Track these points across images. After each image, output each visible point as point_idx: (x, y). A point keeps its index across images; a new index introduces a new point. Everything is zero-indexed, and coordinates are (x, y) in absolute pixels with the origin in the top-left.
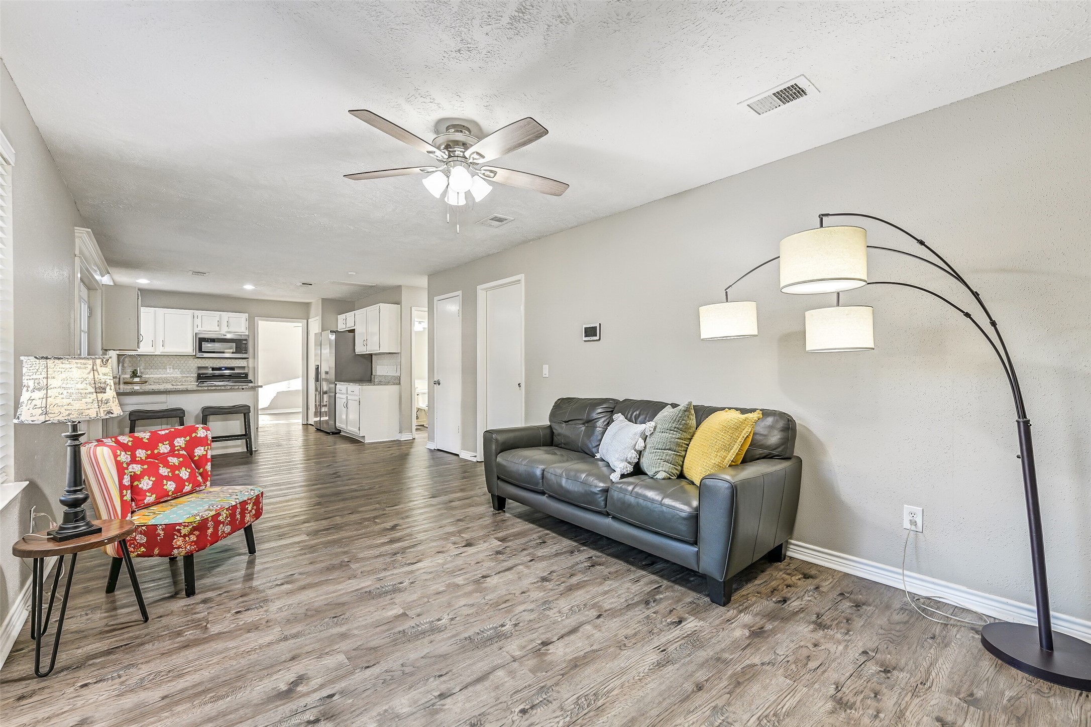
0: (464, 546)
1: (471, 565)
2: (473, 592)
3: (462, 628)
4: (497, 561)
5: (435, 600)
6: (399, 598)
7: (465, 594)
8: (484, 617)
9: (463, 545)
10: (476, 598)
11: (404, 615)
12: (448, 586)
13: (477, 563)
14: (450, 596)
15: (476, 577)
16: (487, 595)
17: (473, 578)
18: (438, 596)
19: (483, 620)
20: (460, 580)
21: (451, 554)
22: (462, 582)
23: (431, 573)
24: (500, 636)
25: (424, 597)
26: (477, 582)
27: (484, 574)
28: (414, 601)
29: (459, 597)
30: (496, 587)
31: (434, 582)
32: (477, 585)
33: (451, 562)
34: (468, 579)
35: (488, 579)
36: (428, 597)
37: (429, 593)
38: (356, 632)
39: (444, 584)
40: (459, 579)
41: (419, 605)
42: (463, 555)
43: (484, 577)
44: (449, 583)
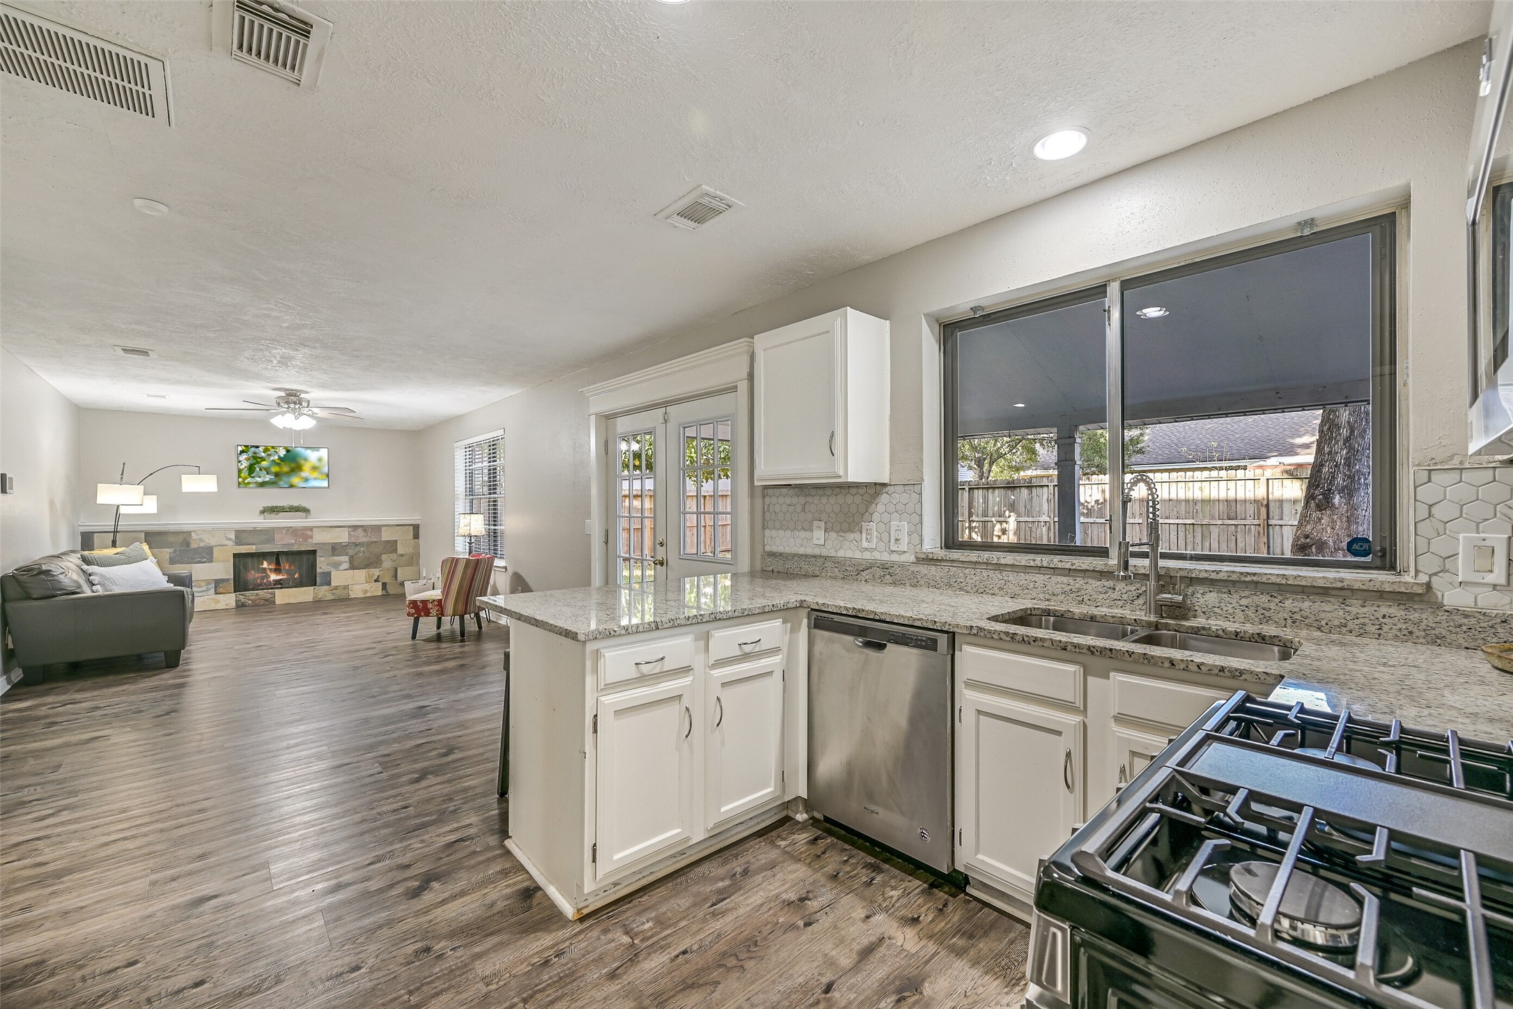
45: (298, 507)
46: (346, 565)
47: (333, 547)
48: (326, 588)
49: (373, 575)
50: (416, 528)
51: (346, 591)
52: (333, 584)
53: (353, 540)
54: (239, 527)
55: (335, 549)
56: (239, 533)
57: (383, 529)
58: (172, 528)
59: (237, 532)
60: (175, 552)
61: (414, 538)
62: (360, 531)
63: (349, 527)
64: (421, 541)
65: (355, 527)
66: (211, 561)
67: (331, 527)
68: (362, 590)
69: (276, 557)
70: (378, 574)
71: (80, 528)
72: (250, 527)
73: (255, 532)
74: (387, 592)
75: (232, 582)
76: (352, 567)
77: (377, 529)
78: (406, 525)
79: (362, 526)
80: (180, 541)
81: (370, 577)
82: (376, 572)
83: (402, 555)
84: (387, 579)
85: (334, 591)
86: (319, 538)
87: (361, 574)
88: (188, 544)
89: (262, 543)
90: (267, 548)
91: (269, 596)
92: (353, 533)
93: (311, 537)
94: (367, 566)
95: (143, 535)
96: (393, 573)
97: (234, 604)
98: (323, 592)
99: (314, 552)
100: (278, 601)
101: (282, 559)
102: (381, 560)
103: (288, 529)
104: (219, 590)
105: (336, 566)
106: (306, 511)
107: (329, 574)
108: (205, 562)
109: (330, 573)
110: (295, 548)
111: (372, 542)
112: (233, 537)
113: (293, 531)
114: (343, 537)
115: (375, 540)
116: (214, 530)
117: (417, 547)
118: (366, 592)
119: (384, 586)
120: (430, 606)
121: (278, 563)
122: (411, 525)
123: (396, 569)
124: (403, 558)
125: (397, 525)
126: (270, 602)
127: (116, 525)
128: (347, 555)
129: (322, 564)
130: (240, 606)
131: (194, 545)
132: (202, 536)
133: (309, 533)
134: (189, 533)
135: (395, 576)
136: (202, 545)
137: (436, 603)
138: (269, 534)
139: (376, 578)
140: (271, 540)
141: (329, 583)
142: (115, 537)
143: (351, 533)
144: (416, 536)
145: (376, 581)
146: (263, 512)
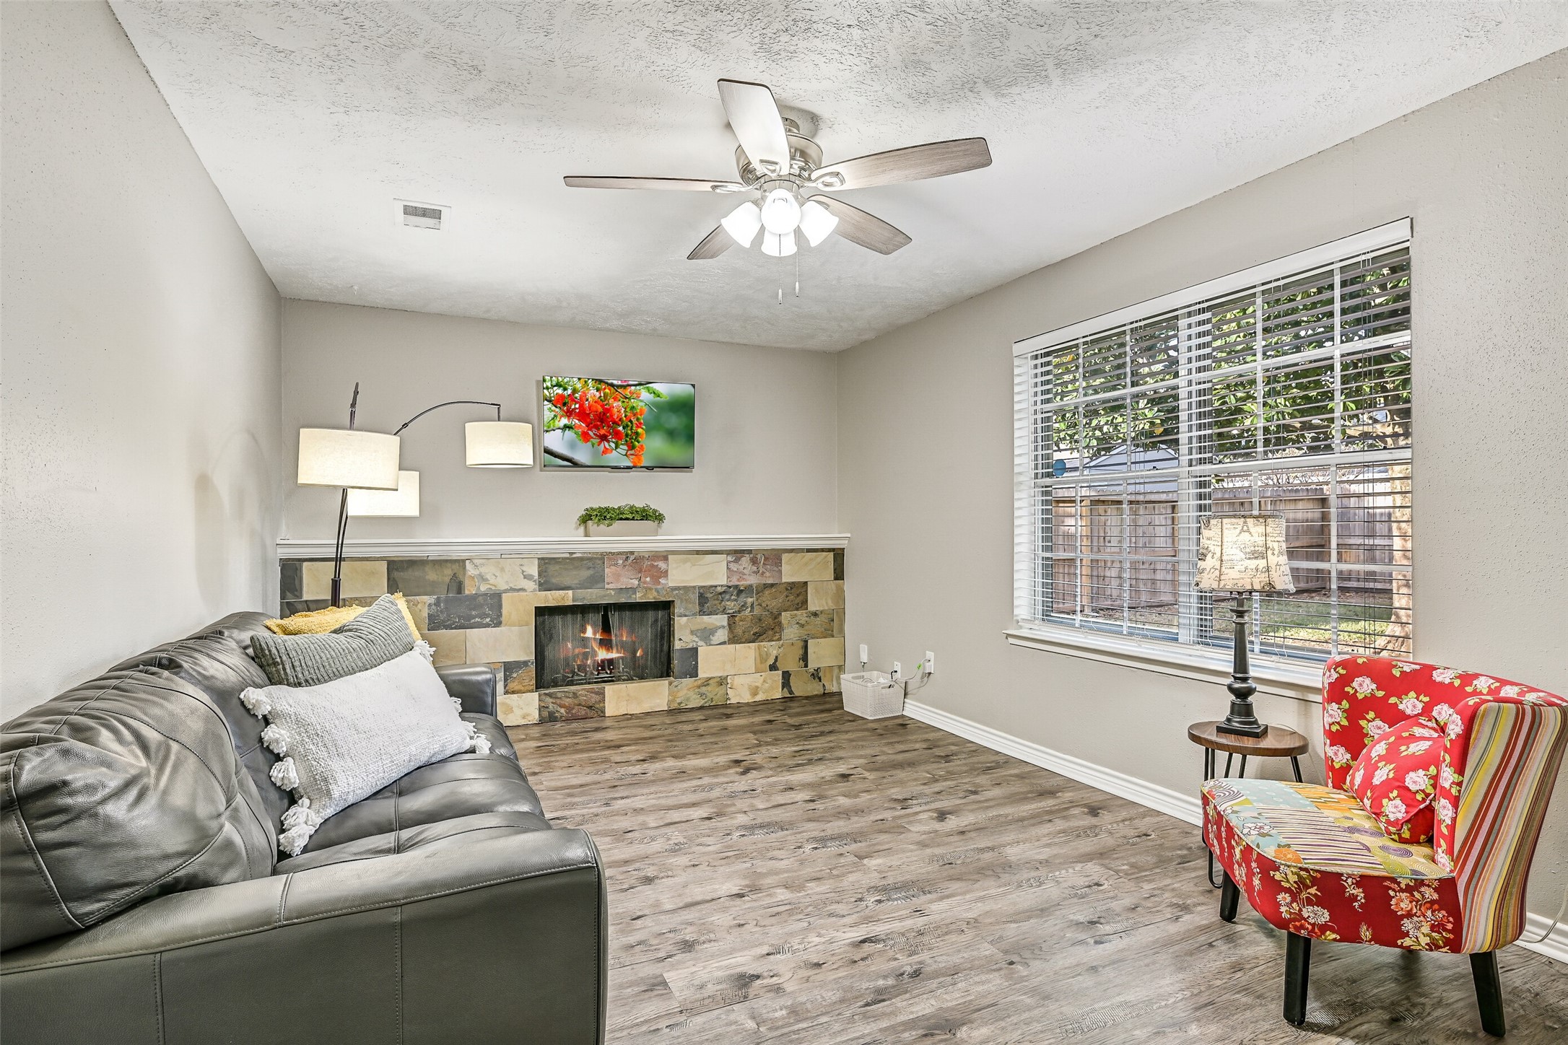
0: (758, 977)
1: (755, 922)
2: (765, 873)
3: (789, 838)
4: (704, 924)
5: (821, 871)
6: (873, 879)
7: (777, 874)
8: (760, 845)
9: (758, 982)
10: (762, 866)
11: (861, 858)
12: (801, 888)
13: (743, 925)
14: (801, 873)
15: (754, 897)
16: (747, 868)
17: (760, 895)
18: (818, 875)
19: (762, 842)
20: (782, 895)
21: (789, 955)
22: (779, 891)
23: (831, 915)
24: (751, 828)
25: (838, 876)
26: (755, 889)
27: (738, 901)
28: (851, 872)
29: (787, 871)
30: (729, 877)
31: (823, 897)
32: (757, 883)
33: (791, 934)
34: (770, 895)
35: (735, 890)
36: (832, 876)
37: (831, 881)
38: (912, 847)
39: (809, 892)
40: (783, 898)
41: (843, 866)
42: (765, 949)
43: (741, 896)
44: (799, 892)
45: (644, 510)
46: (722, 635)
47: (701, 596)
48: (688, 682)
49: (768, 655)
50: (839, 555)
51: (721, 690)
52: (702, 674)
53: (734, 582)
54: (545, 551)
55: (706, 600)
56: (546, 563)
57: (785, 557)
58: (433, 553)
59: (545, 563)
60: (437, 603)
61: (836, 579)
62: (745, 560)
63: (728, 553)
64: (848, 584)
65: (738, 554)
66: (498, 624)
67: (698, 552)
68: (750, 688)
69: (605, 614)
70: (775, 653)
71: (280, 550)
72: (561, 551)
73: (572, 561)
74: (791, 692)
75: (533, 667)
76: (734, 639)
77: (774, 557)
78: (823, 550)
79: (750, 552)
80: (447, 579)
81: (762, 658)
82: (772, 649)
83: (815, 614)
84: (792, 665)
85: (704, 689)
86: (680, 576)
87: (747, 653)
88: (460, 588)
89: (582, 586)
90: (592, 596)
91: (595, 698)
92: (734, 567)
93: (665, 574)
94: (756, 638)
95: (384, 565)
96: (801, 652)
97: (535, 716)
98: (682, 691)
99: (666, 606)
100: (610, 710)
101: (614, 618)
102: (780, 624)
103: (627, 555)
104: (512, 686)
105: (706, 635)
106: (659, 518)
107: (694, 651)
108: (487, 626)
109: (696, 650)
110: (638, 597)
111: (767, 586)
112: (534, 571)
113: (635, 561)
114: (716, 574)
115: (770, 581)
116: (504, 556)
117: (840, 596)
118: (755, 691)
119: (786, 682)
120: (1402, 903)
121: (606, 628)
122: (830, 550)
123: (806, 642)
124: (818, 620)
125: (809, 551)
126: (595, 710)
127: (340, 546)
128: (724, 612)
129: (684, 633)
130: (548, 718)
131: (469, 590)
132: (483, 570)
133: (662, 565)
134: (462, 562)
135: (805, 658)
136: (483, 588)
137: (1430, 894)
138: (594, 564)
139: (771, 661)
140: (597, 580)
141: (693, 673)
142: (337, 571)
143: (732, 566)
144: (839, 575)
145: (773, 667)
146: (586, 519)
